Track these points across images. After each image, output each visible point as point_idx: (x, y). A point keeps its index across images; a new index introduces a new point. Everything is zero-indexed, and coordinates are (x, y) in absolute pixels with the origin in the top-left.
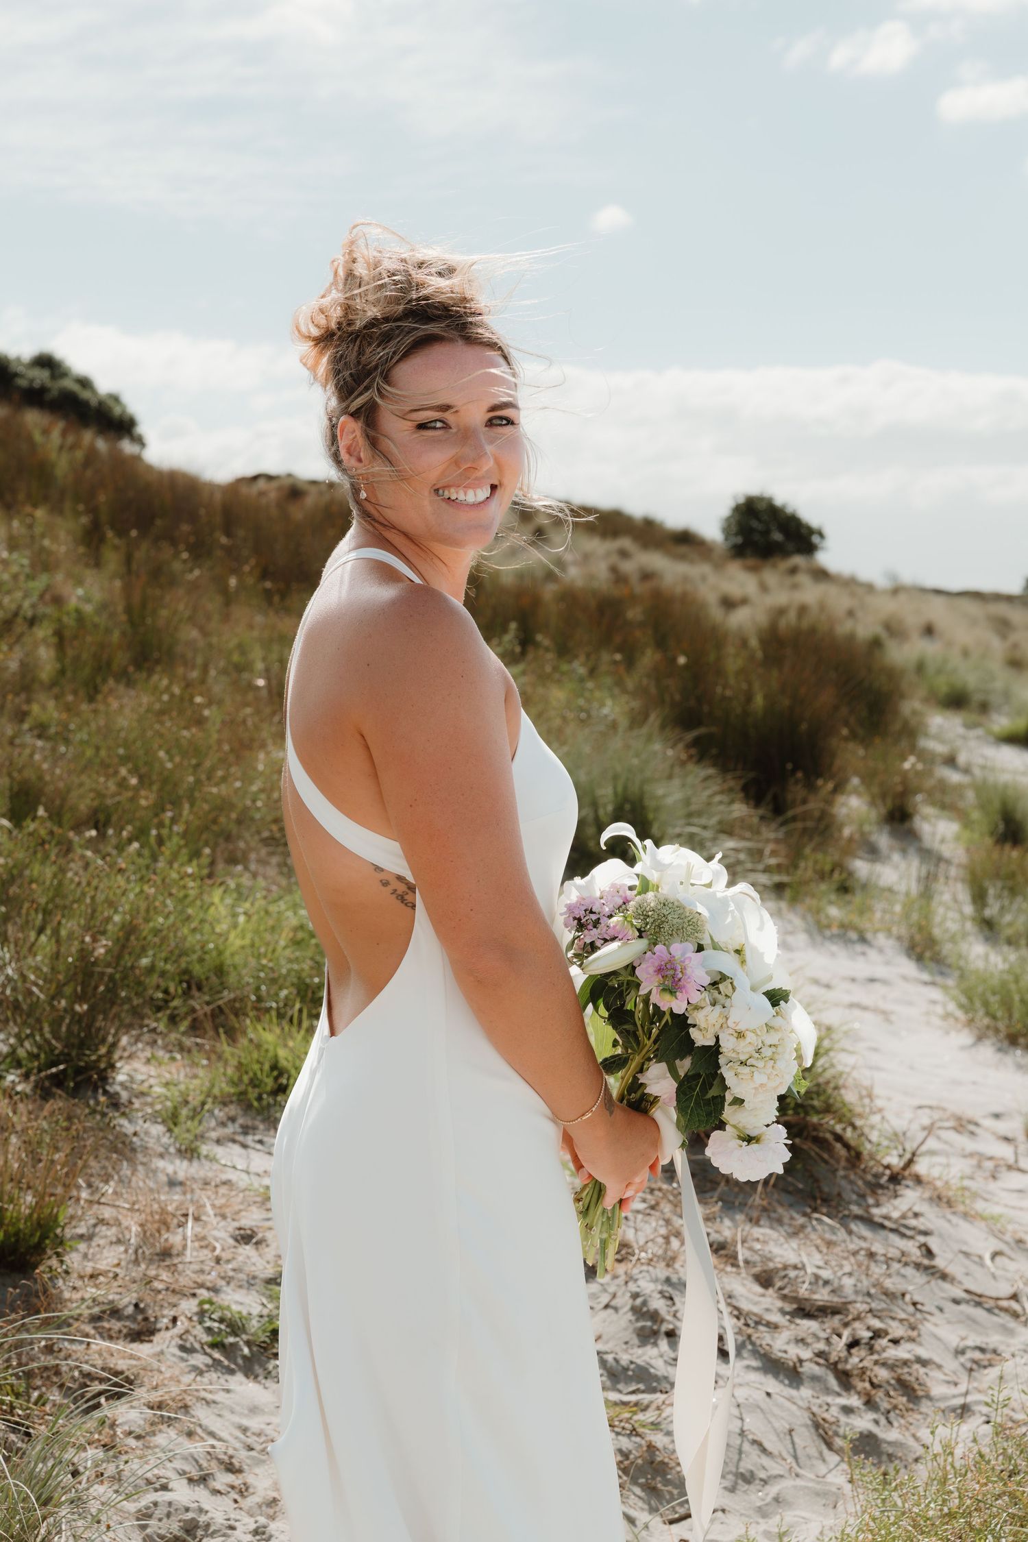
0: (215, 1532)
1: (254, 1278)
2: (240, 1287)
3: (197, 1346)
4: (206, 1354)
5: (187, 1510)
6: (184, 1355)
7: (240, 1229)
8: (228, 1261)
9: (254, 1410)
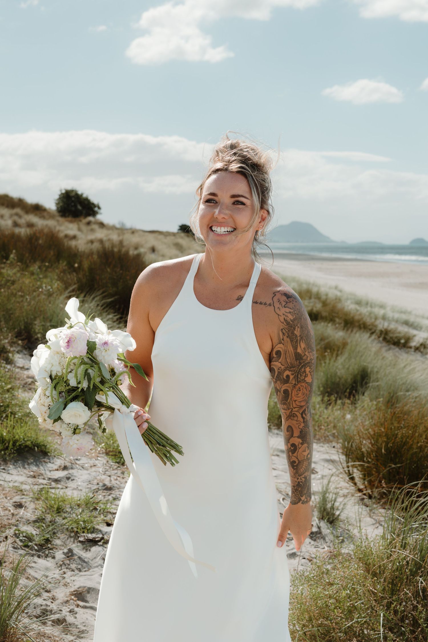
0: (55, 612)
1: (28, 520)
2: (24, 524)
3: (19, 547)
4: (22, 549)
5: (42, 605)
6: (16, 550)
7: (15, 502)
8: (17, 515)
9: (47, 569)
